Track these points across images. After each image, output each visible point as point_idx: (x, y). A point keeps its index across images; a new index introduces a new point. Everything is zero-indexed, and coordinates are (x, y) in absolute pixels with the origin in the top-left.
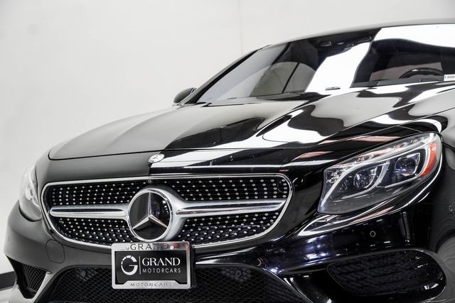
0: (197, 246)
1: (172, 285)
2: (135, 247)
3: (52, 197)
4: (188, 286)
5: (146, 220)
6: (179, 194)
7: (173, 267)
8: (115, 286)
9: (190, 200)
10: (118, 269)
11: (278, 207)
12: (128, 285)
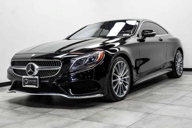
0: (41, 77)
1: (35, 86)
2: (27, 77)
3: (13, 63)
4: (38, 87)
5: (29, 70)
6: (38, 64)
7: (35, 82)
8: (23, 86)
9: (40, 66)
10: (24, 82)
11: (59, 68)
12: (26, 86)
